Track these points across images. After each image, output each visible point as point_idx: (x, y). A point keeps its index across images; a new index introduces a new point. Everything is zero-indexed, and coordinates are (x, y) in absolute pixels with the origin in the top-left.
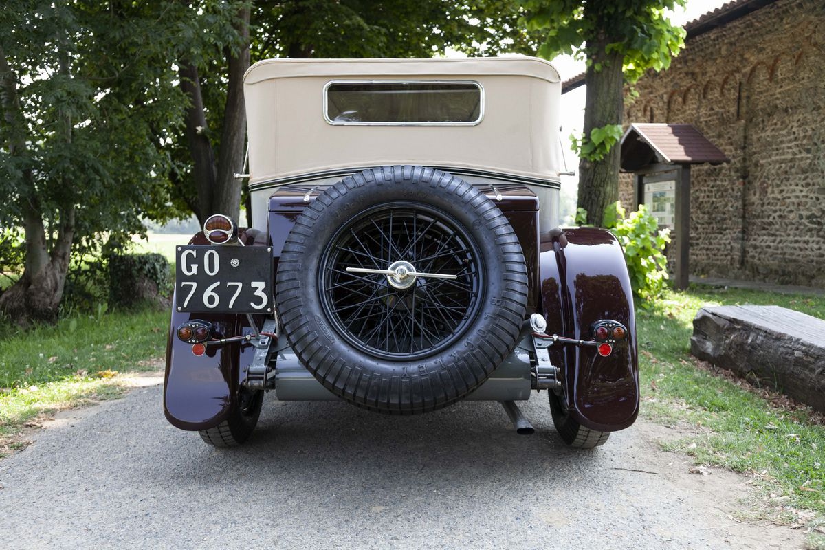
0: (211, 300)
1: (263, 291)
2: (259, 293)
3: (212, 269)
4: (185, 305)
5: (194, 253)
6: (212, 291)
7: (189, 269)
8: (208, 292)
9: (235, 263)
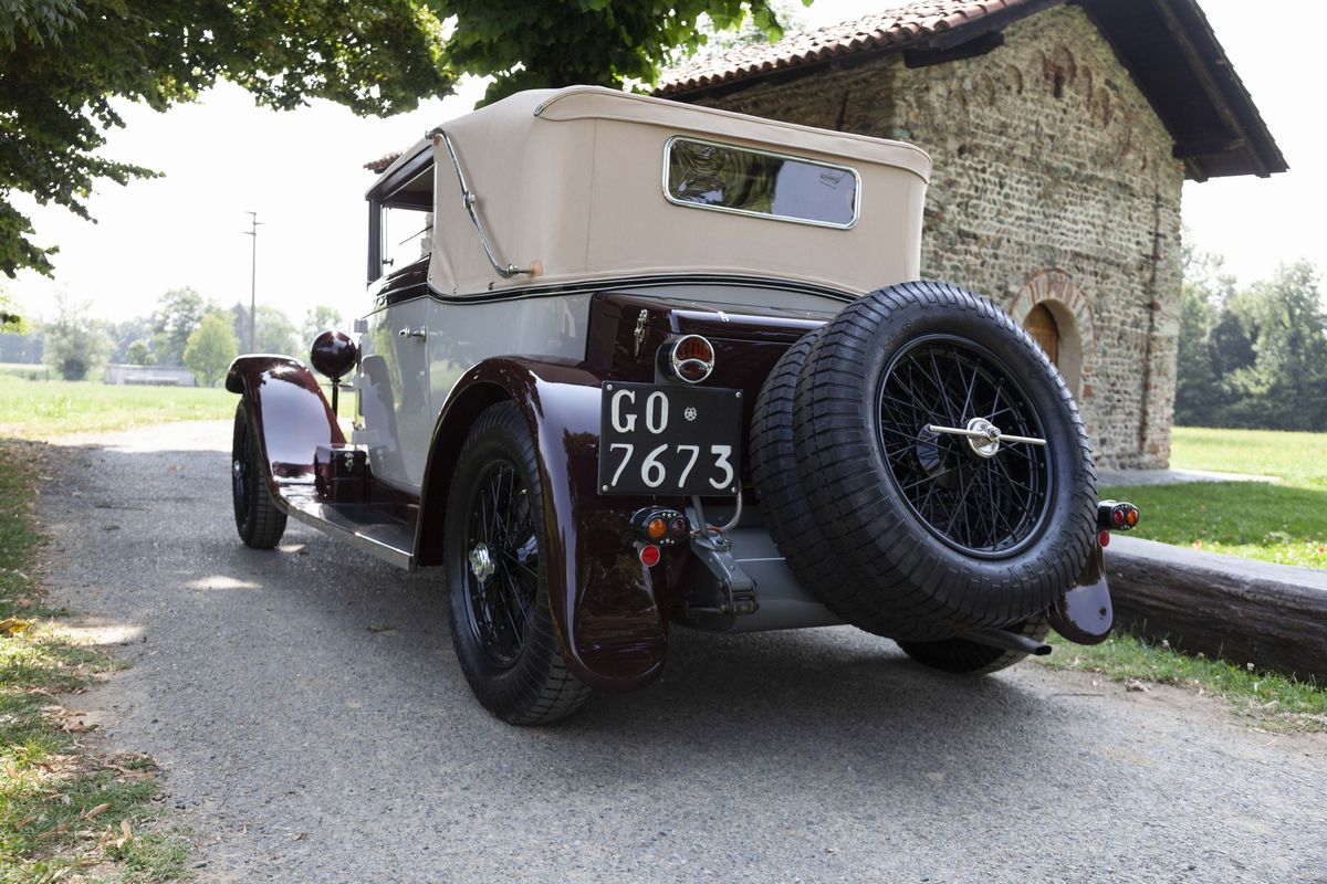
0: (654, 473)
1: (727, 460)
2: (721, 463)
3: (657, 424)
4: (614, 483)
5: (632, 396)
6: (655, 460)
7: (623, 423)
8: (649, 462)
9: (690, 414)
